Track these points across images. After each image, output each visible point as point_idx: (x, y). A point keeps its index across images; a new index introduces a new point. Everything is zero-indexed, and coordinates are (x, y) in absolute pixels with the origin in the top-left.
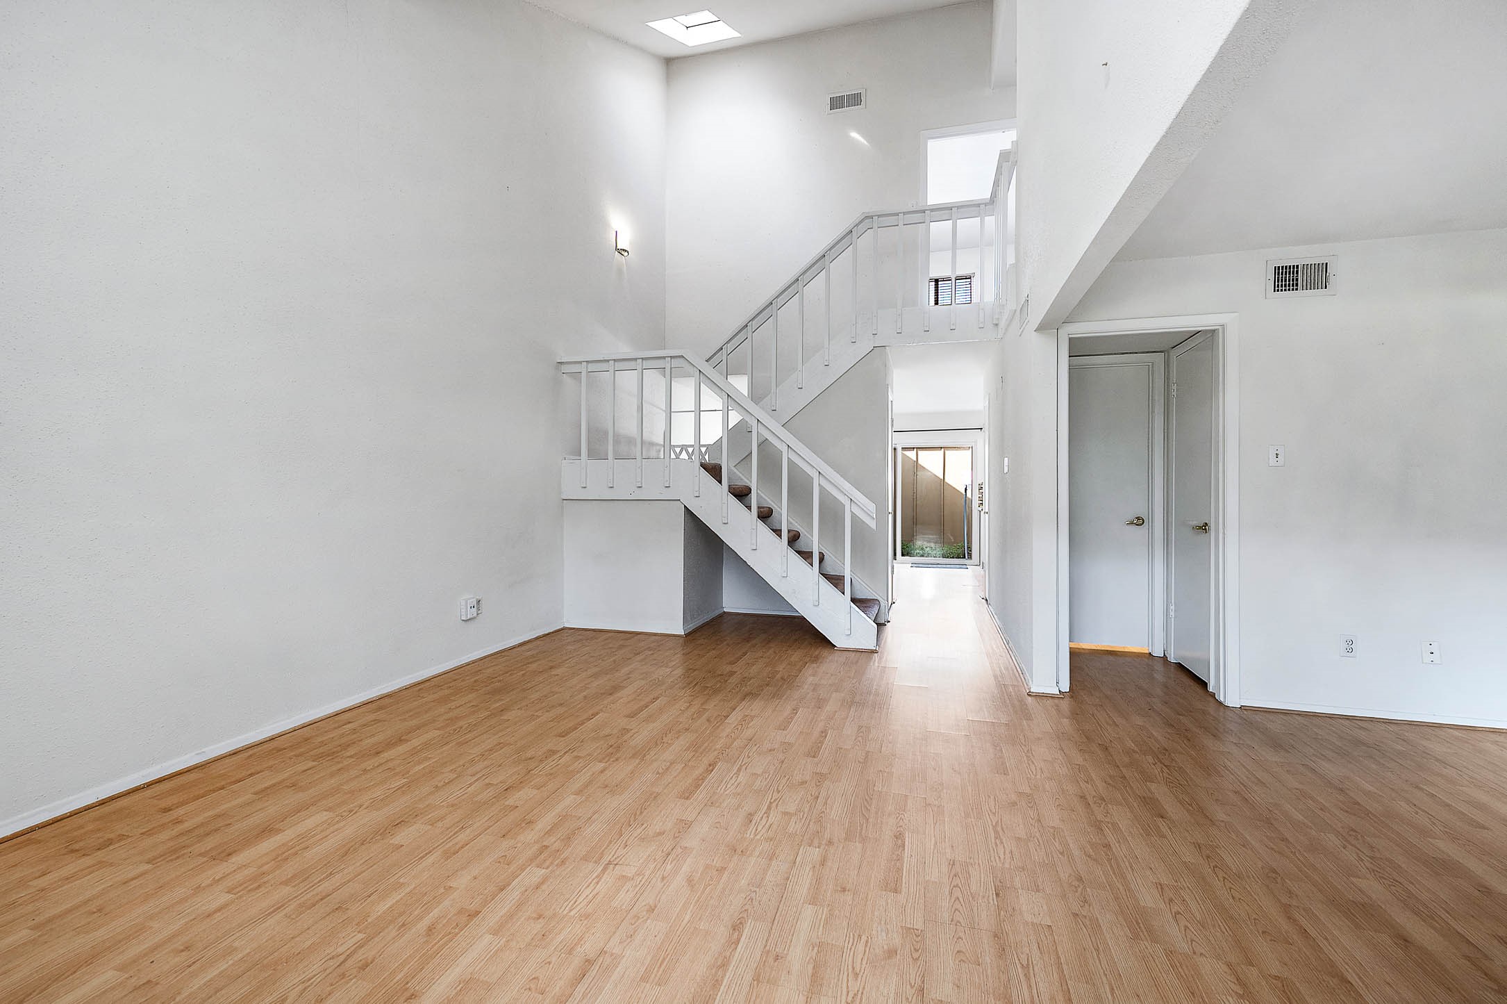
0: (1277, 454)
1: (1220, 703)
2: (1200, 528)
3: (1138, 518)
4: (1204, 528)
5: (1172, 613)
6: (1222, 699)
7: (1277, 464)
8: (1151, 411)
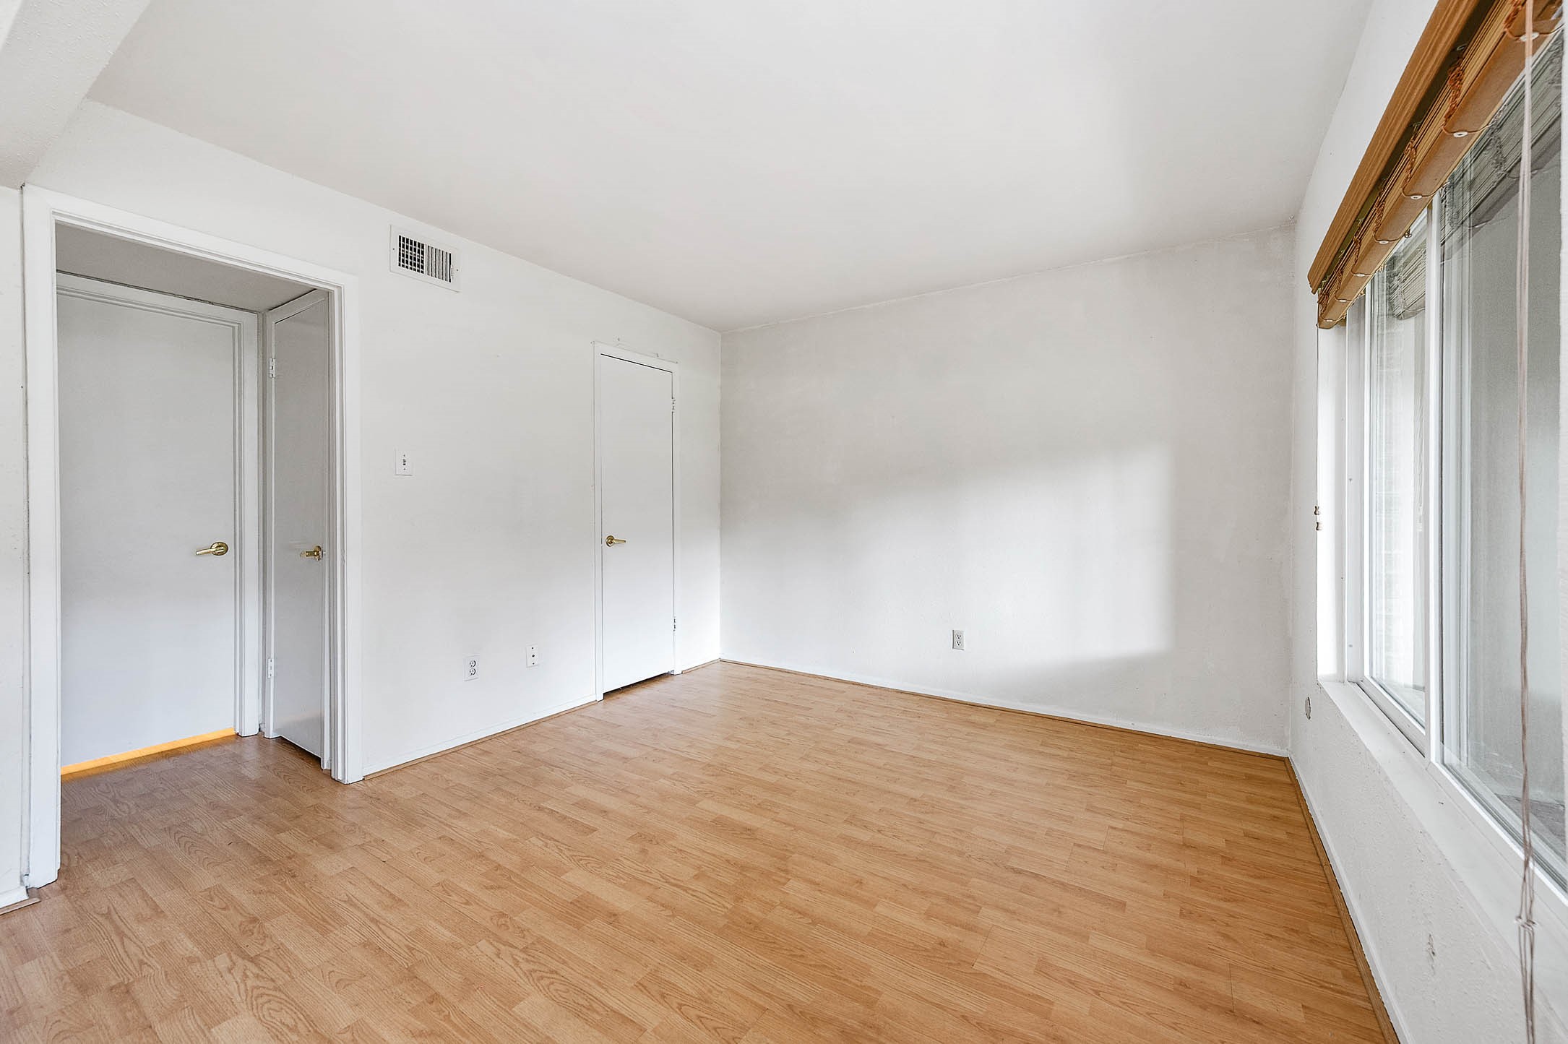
0: (404, 461)
1: (338, 781)
2: (311, 554)
3: (221, 545)
4: (316, 553)
5: (271, 672)
6: (340, 778)
7: (405, 472)
8: (238, 394)
